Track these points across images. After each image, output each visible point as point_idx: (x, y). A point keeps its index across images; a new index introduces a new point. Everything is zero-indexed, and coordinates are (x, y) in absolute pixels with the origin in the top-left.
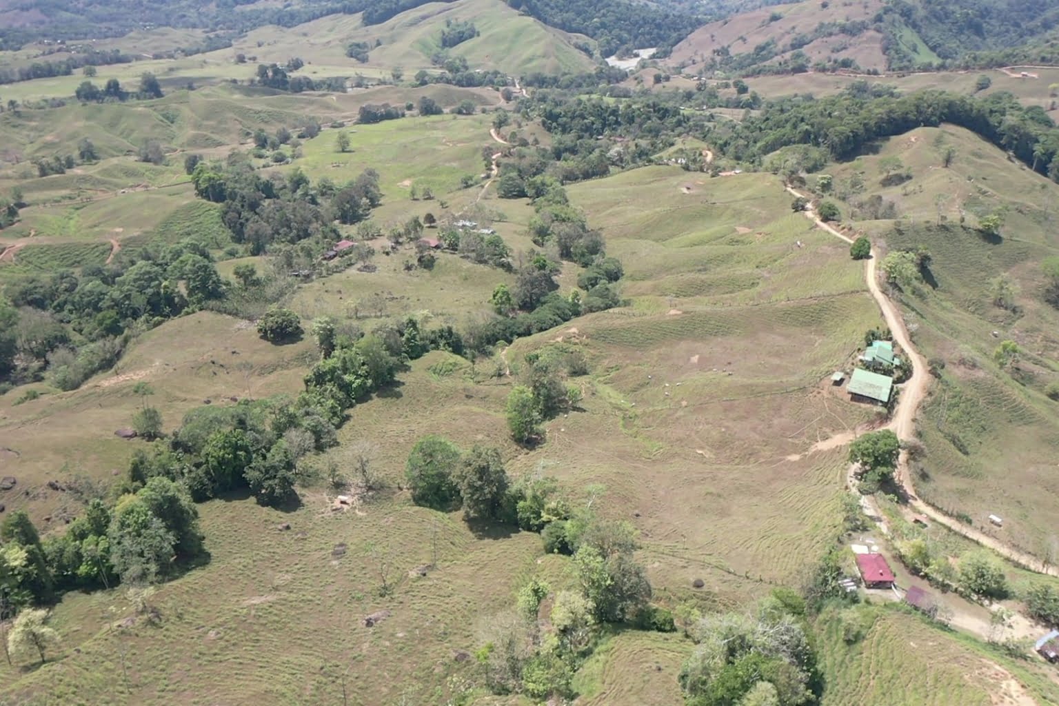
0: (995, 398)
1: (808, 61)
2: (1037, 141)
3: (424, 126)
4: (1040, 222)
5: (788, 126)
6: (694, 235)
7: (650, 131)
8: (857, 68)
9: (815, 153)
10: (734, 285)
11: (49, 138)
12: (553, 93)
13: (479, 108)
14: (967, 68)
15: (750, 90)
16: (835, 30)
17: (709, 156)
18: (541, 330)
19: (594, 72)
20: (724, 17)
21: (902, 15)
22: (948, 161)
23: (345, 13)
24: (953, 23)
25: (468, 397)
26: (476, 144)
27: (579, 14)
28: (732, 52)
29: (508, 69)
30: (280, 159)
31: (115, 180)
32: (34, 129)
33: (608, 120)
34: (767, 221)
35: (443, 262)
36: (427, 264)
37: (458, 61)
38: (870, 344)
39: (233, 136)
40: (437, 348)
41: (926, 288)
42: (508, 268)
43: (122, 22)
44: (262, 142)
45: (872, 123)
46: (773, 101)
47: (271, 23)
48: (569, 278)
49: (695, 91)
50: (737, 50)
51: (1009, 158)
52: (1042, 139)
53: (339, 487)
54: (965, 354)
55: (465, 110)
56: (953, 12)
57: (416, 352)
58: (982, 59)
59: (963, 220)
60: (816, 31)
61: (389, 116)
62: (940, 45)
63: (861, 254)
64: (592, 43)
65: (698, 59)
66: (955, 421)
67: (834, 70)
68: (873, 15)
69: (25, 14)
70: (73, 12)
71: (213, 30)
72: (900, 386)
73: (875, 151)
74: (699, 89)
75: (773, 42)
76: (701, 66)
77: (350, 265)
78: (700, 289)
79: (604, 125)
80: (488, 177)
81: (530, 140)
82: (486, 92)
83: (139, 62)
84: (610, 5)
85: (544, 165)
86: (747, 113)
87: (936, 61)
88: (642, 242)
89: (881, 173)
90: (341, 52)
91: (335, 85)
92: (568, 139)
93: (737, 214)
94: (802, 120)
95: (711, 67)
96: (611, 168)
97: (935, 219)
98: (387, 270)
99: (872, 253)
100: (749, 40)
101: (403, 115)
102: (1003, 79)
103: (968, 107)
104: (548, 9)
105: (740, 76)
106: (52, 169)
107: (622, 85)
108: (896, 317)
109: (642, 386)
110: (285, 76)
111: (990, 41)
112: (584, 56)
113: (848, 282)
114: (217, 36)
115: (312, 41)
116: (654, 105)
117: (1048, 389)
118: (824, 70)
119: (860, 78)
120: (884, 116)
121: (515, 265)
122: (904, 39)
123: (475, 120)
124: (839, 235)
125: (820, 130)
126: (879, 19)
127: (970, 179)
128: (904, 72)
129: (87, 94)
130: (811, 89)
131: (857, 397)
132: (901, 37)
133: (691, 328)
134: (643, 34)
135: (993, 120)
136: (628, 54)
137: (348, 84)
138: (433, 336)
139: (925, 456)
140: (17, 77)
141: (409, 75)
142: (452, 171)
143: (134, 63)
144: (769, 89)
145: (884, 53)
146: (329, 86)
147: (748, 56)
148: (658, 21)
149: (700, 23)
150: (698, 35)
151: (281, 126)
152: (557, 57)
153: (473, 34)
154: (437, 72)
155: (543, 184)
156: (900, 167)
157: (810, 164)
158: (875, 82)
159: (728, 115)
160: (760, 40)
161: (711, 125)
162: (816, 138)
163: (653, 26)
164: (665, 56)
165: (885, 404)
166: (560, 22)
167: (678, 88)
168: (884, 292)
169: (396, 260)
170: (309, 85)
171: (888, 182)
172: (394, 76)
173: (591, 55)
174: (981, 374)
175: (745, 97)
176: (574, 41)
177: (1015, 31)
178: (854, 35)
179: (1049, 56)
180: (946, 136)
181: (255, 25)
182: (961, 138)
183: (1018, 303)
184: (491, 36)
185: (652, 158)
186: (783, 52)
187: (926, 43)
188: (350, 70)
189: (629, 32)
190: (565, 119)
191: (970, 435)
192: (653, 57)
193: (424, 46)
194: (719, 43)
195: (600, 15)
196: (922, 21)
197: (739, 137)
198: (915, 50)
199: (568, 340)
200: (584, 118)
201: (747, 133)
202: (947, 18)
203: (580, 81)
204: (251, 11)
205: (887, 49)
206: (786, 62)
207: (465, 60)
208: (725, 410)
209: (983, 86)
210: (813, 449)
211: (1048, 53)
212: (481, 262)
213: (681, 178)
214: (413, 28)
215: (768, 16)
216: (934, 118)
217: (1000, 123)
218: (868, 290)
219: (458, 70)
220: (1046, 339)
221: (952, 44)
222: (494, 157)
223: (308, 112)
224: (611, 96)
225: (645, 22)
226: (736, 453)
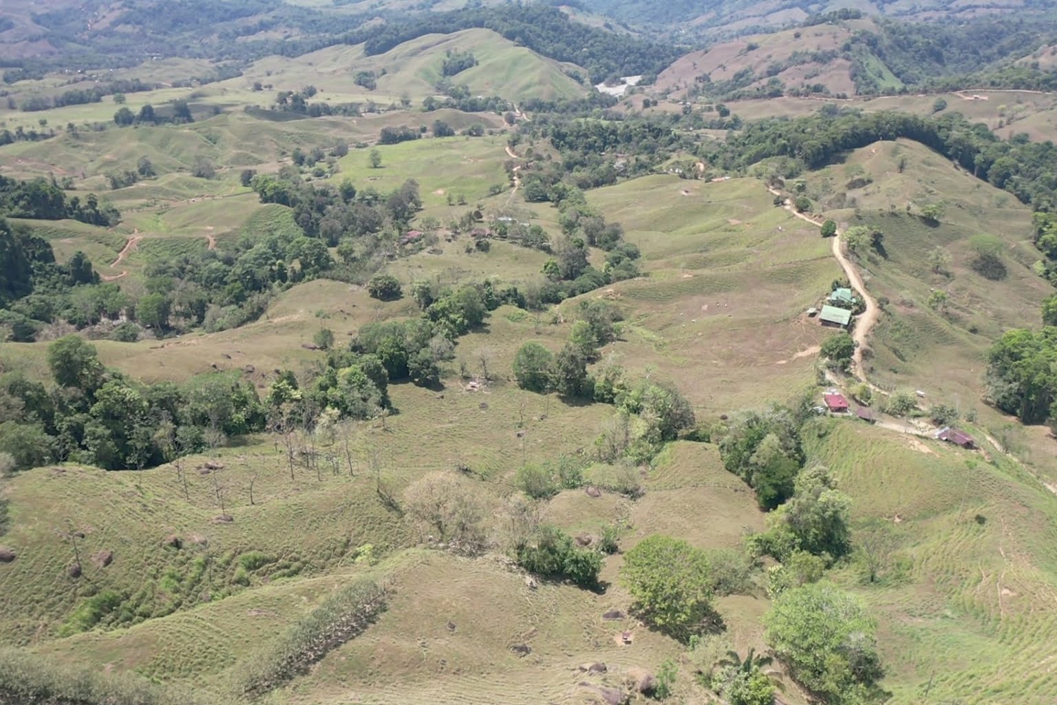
0: (927, 327)
1: (783, 86)
2: (979, 152)
3: (440, 146)
4: (975, 215)
5: (768, 141)
6: (694, 227)
7: (646, 148)
8: (828, 92)
9: (792, 163)
10: (731, 259)
11: (107, 157)
12: (553, 116)
13: (486, 130)
14: (925, 92)
15: (731, 113)
16: (808, 58)
17: (702, 167)
18: (583, 292)
19: (587, 98)
20: (703, 47)
21: (868, 44)
22: (902, 168)
23: (346, 43)
24: (916, 52)
25: (538, 333)
26: (498, 159)
27: (569, 44)
28: (713, 79)
29: (507, 94)
30: (319, 174)
31: (181, 191)
32: (90, 149)
33: (608, 139)
34: (754, 214)
35: (496, 246)
36: (483, 247)
37: (460, 89)
38: (835, 290)
39: (272, 155)
40: (506, 303)
41: (879, 258)
42: (548, 250)
43: (130, 53)
44: (300, 160)
45: (839, 137)
46: (753, 123)
47: (275, 53)
48: (598, 259)
49: (682, 114)
50: (718, 77)
51: (955, 167)
52: (982, 150)
53: (467, 378)
54: (905, 298)
55: (476, 132)
56: (915, 42)
57: (492, 305)
58: (939, 84)
59: (909, 208)
60: (790, 59)
61: (407, 137)
62: (903, 72)
63: (828, 233)
64: (582, 71)
65: (682, 85)
66: (897, 340)
67: (807, 95)
68: (841, 45)
69: (34, 45)
70: (80, 44)
71: (219, 60)
72: (857, 317)
73: (842, 160)
74: (685, 113)
75: (751, 69)
76: (685, 91)
77: (421, 249)
78: (706, 263)
79: (605, 143)
80: (513, 186)
81: (545, 155)
82: (490, 115)
83: (159, 90)
84: (597, 36)
85: (561, 175)
86: (729, 132)
87: (898, 86)
88: (653, 233)
89: (847, 177)
90: (349, 80)
91: (350, 110)
92: (578, 155)
93: (729, 210)
94: (780, 136)
95: (694, 93)
96: (618, 178)
97: (886, 208)
98: (452, 252)
99: (837, 232)
100: (728, 68)
101: (420, 137)
102: (956, 102)
103: (920, 124)
104: (540, 39)
105: (722, 100)
106: (122, 182)
107: (614, 109)
108: (854, 273)
109: (666, 326)
110: (303, 102)
111: (950, 67)
112: (575, 83)
113: (820, 251)
114: (225, 65)
115: (319, 70)
116: (649, 126)
117: (969, 326)
118: (798, 94)
119: (830, 102)
120: (849, 132)
121: (554, 248)
122: (871, 67)
123: (485, 140)
124: (812, 221)
125: (795, 143)
126: (847, 48)
127: (919, 181)
128: (870, 96)
129: (124, 119)
130: (787, 112)
131: (826, 323)
132: (868, 64)
133: (699, 287)
134: (629, 63)
135: (941, 135)
136: (616, 81)
137: (361, 109)
138: (503, 294)
139: (873, 357)
140: (52, 104)
141: (417, 101)
142: (478, 182)
143: (155, 91)
144: (748, 111)
145: (852, 79)
146: (345, 111)
147: (729, 81)
148: (642, 51)
149: (681, 52)
150: (681, 63)
151: (314, 146)
152: (552, 84)
153: (472, 63)
154: (443, 98)
155: (564, 190)
156: (862, 172)
157: (787, 172)
158: (843, 105)
159: (712, 135)
160: (739, 68)
161: (699, 143)
162: (792, 151)
163: (638, 55)
164: (651, 83)
165: (845, 327)
166: (551, 52)
167: (665, 112)
168: (846, 256)
169: (456, 245)
170: (328, 111)
171: (853, 185)
172: (402, 102)
173: (581, 82)
174: (916, 311)
175: (727, 119)
176: (566, 69)
177: (974, 58)
178: (825, 63)
179: (998, 81)
180: (902, 148)
181: (259, 55)
182: (914, 150)
183: (950, 269)
184: (489, 65)
185: (654, 168)
186: (761, 78)
187: (891, 69)
188: (361, 97)
189: (616, 61)
190: (571, 138)
191: (908, 350)
192: (639, 83)
193: (427, 74)
194: (700, 71)
195: (589, 45)
196: (886, 49)
197: (726, 151)
198: (880, 76)
199: (607, 297)
200: (588, 137)
201: (731, 148)
202: (910, 47)
203: (576, 106)
204: (254, 42)
205: (855, 75)
206: (763, 87)
207: (467, 88)
208: (731, 336)
209: (939, 107)
210: (795, 356)
211: (997, 78)
212: (526, 246)
213: (679, 184)
214: (414, 58)
215: (745, 46)
216: (891, 133)
217: (948, 137)
218: (834, 256)
219: (461, 97)
220: (972, 295)
221: (914, 71)
222: (515, 169)
223: (333, 133)
224: (605, 119)
225: (631, 51)
226: (741, 361)
